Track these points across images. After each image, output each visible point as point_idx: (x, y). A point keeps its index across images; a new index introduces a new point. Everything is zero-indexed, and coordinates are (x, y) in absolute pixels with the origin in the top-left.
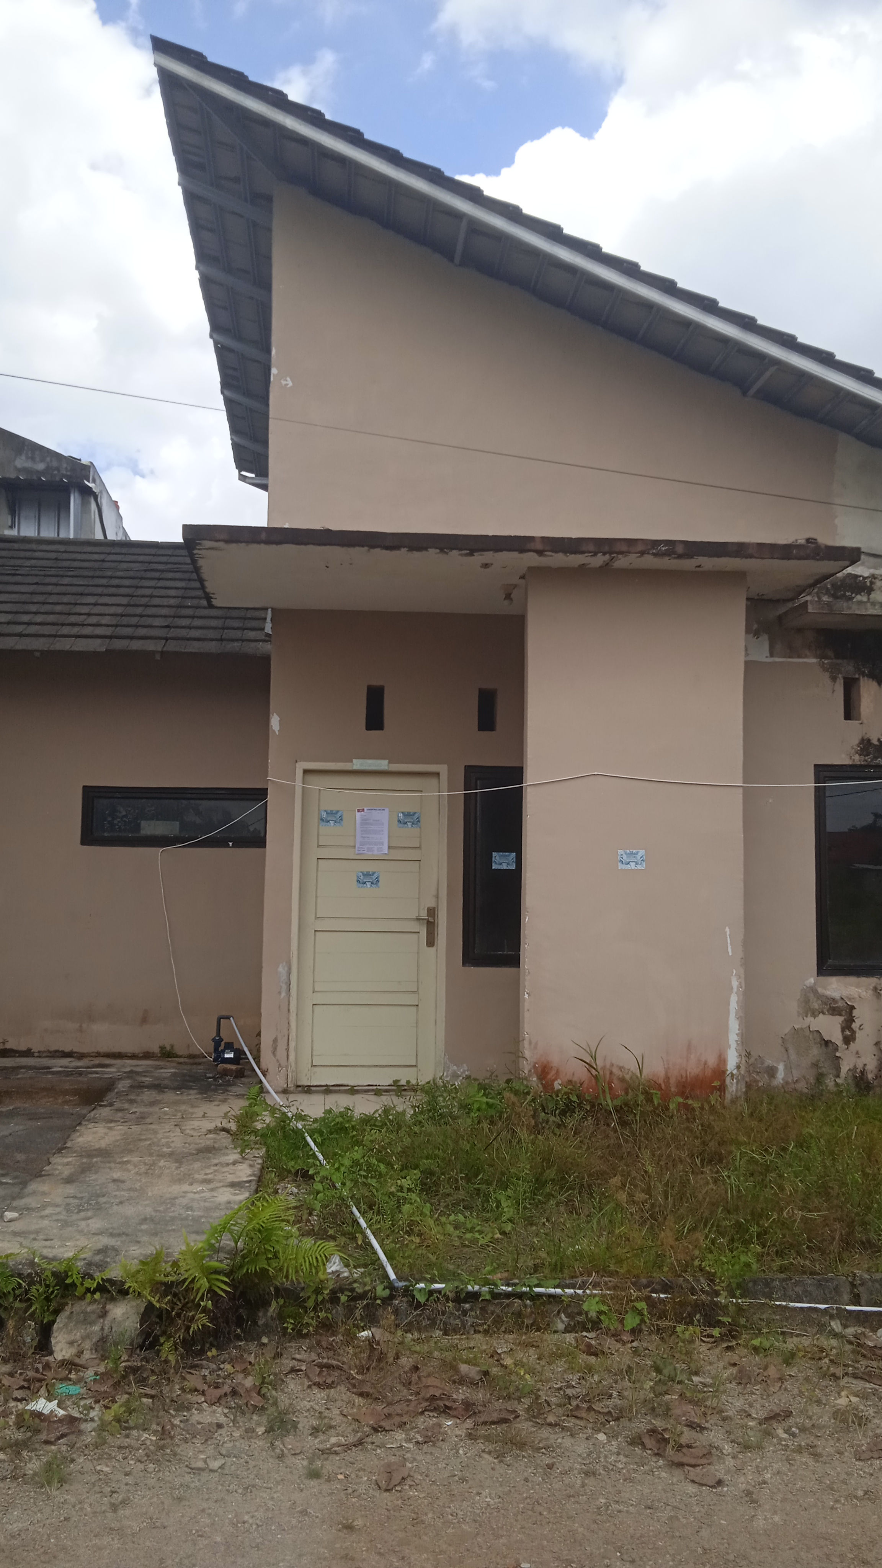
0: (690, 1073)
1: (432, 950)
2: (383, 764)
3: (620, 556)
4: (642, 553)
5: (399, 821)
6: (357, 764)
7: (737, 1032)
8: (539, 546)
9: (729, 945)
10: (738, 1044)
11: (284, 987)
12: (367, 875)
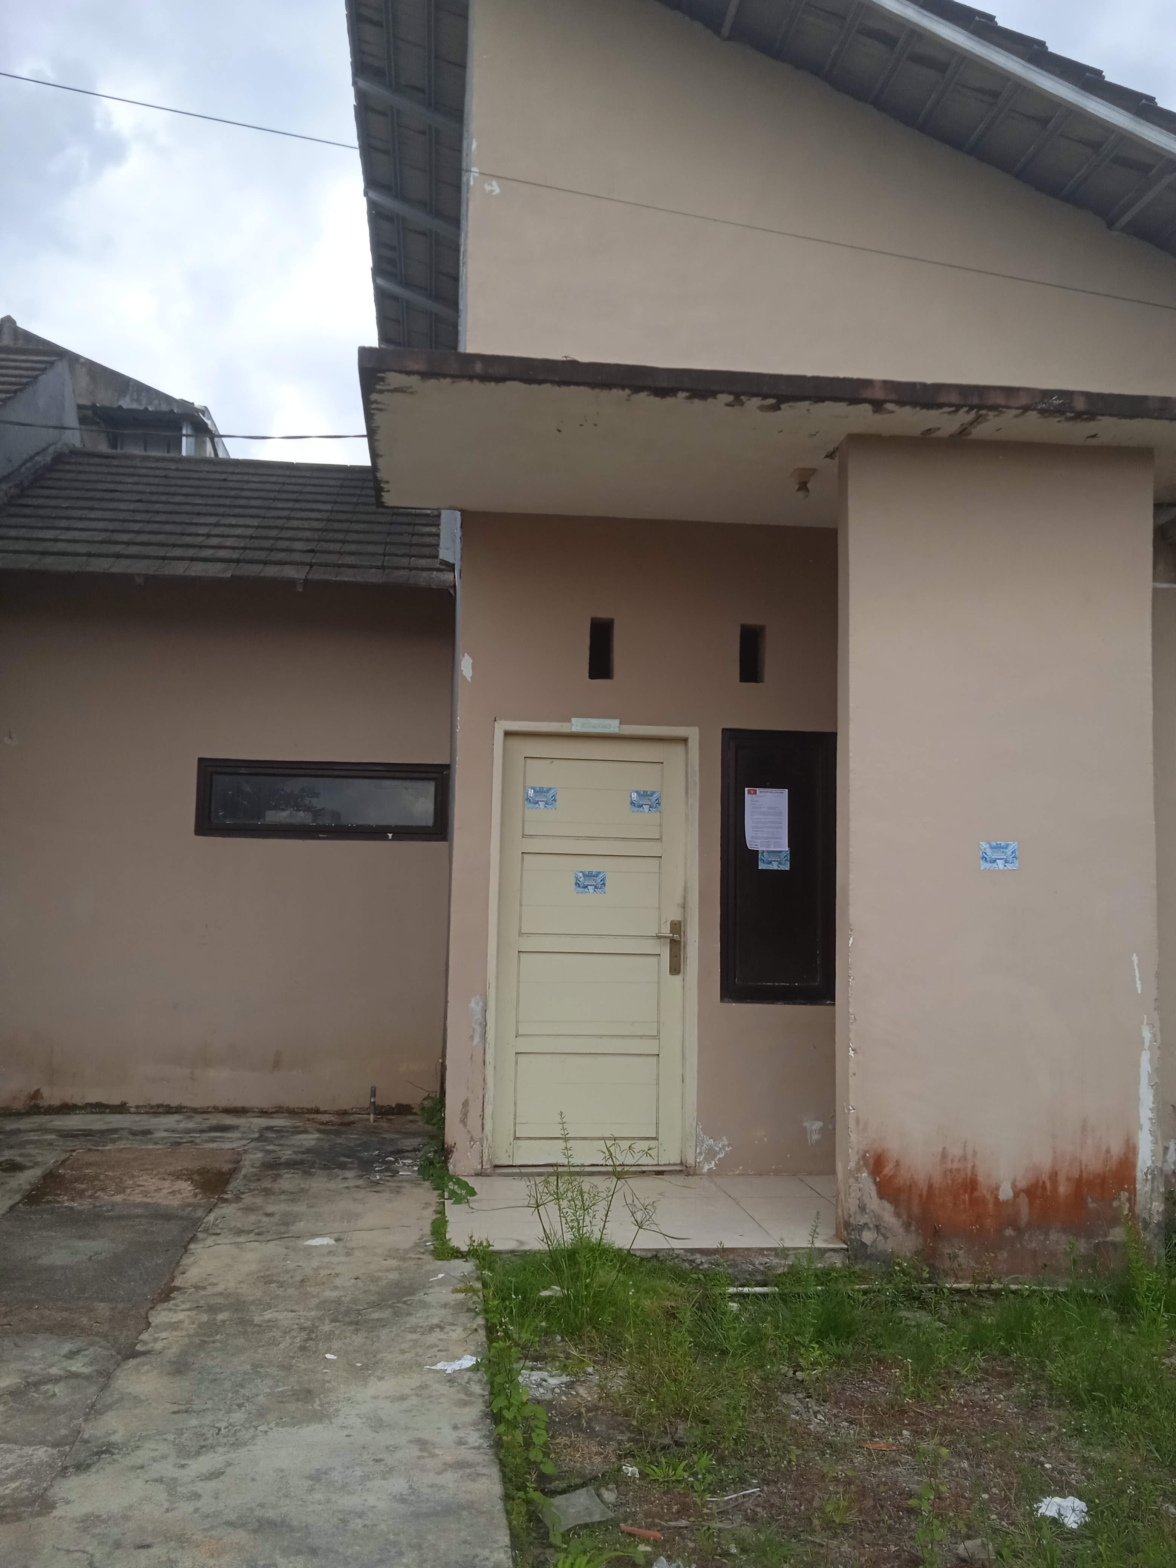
0: (1086, 1166)
1: (678, 979)
2: (612, 726)
3: (991, 414)
4: (1026, 409)
5: (632, 803)
6: (577, 725)
7: (1151, 1106)
8: (879, 394)
9: (1137, 979)
10: (1152, 1123)
11: (478, 1029)
12: (589, 875)
